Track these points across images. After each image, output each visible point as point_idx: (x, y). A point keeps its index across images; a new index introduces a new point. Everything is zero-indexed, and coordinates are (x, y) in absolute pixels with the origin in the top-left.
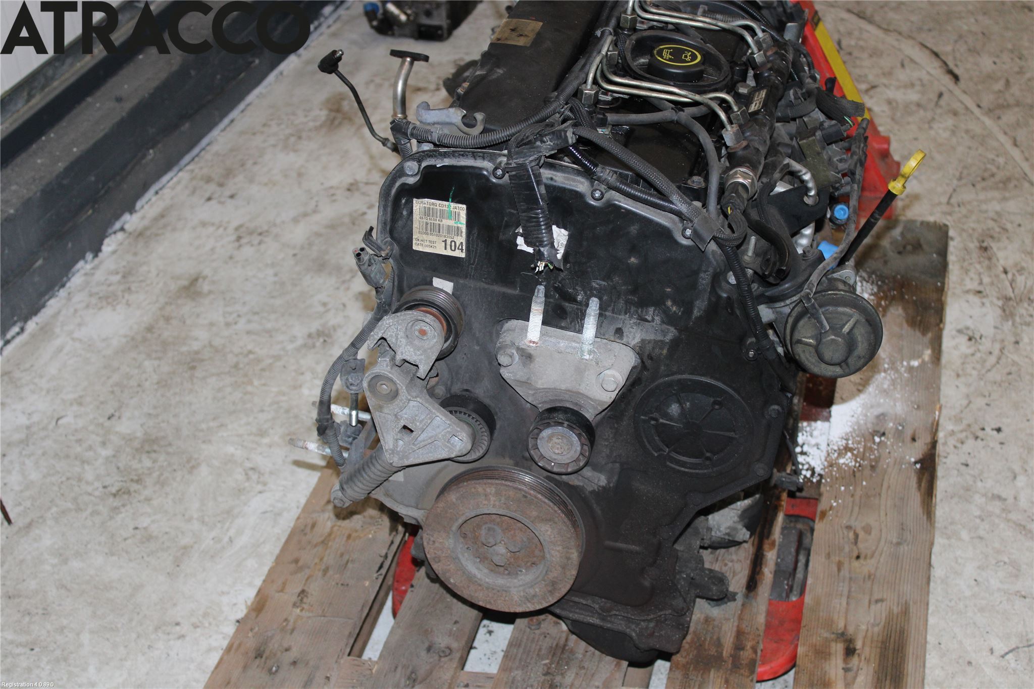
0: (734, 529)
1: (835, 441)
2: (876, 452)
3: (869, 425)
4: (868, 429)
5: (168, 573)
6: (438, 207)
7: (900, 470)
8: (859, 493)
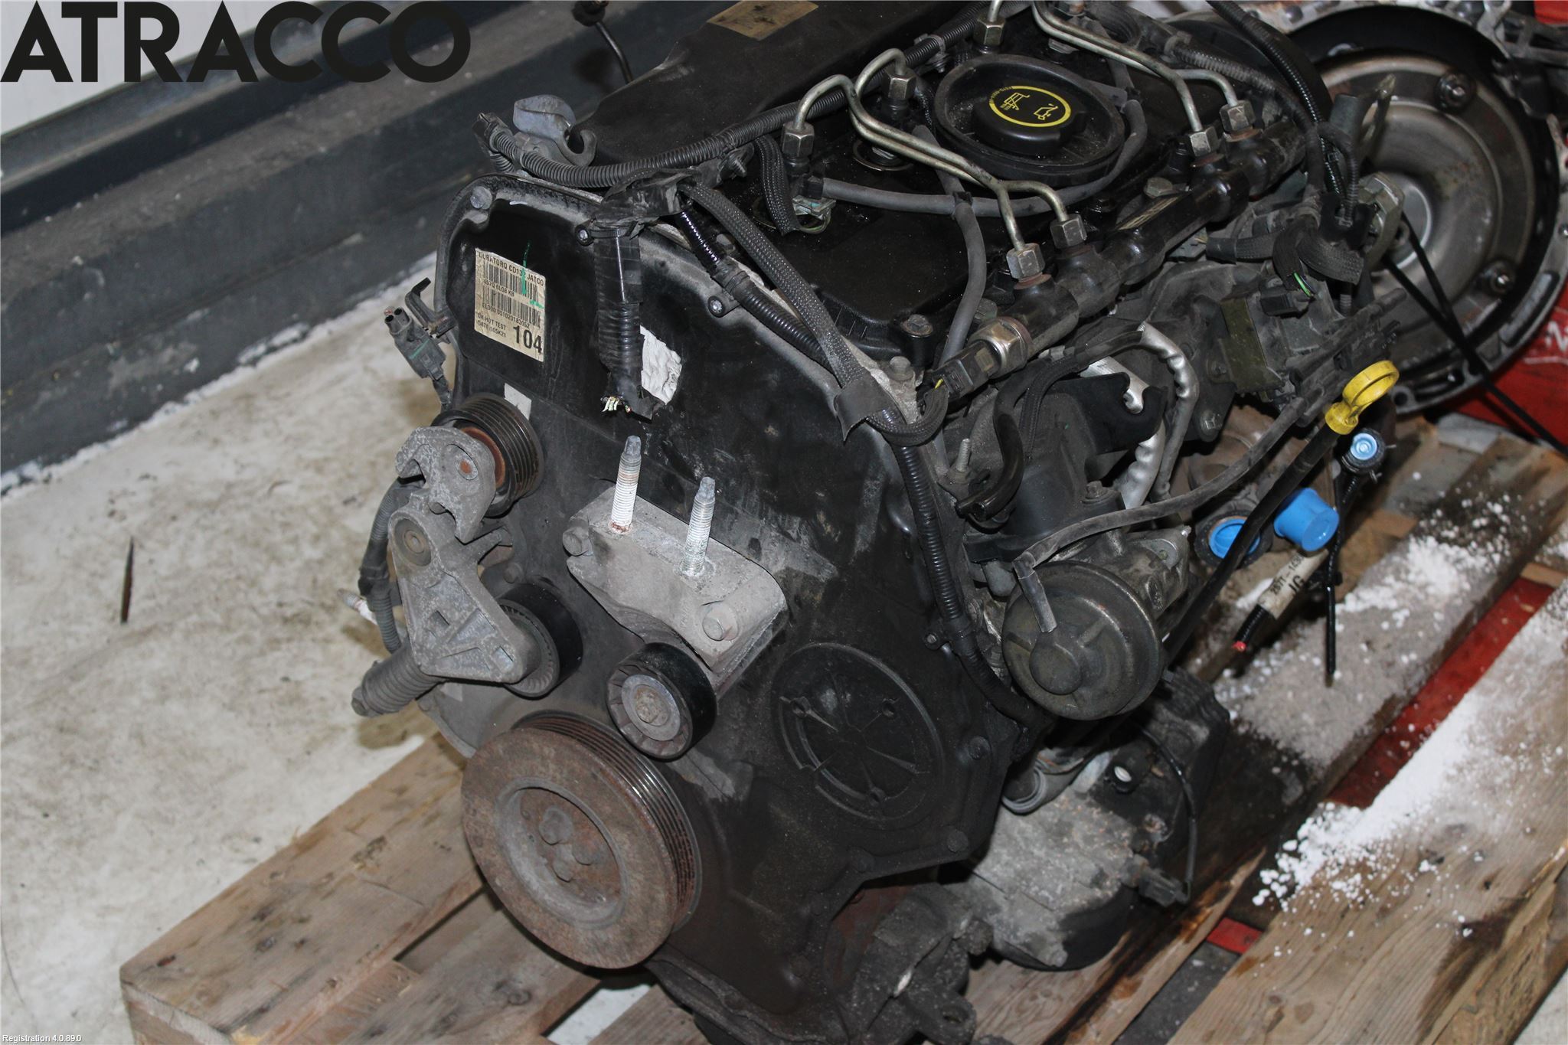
0: (1040, 940)
1: (1349, 848)
2: (1407, 887)
3: (1426, 839)
4: (1420, 843)
5: (289, 760)
6: (508, 270)
7: (1428, 929)
8: (1332, 946)
